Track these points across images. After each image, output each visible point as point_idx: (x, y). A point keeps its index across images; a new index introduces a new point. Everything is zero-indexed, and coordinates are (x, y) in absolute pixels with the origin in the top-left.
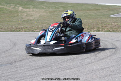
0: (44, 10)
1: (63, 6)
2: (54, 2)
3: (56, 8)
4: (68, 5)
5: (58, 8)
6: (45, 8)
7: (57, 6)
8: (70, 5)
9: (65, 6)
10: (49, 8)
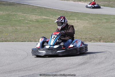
0: (87, 22)
1: (106, 18)
2: (97, 14)
3: (99, 19)
4: (111, 17)
5: (101, 20)
6: (89, 20)
7: (100, 18)
8: (113, 17)
9: (108, 18)
10: (92, 19)
